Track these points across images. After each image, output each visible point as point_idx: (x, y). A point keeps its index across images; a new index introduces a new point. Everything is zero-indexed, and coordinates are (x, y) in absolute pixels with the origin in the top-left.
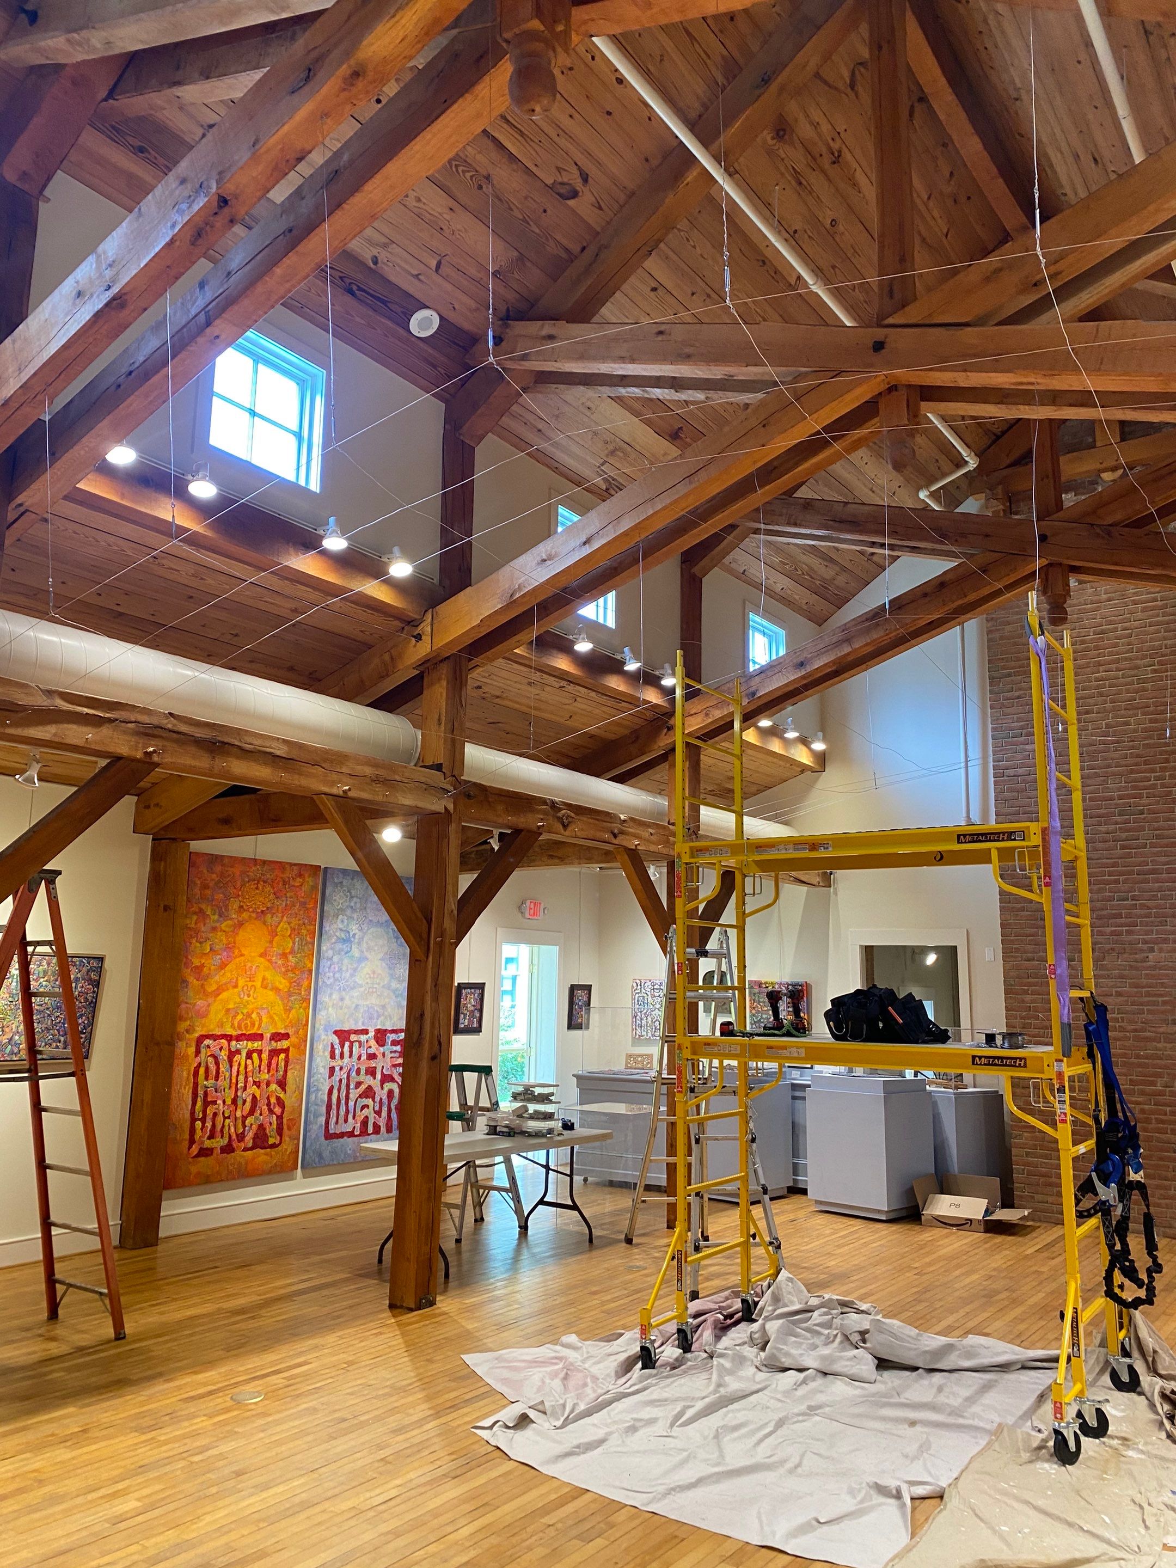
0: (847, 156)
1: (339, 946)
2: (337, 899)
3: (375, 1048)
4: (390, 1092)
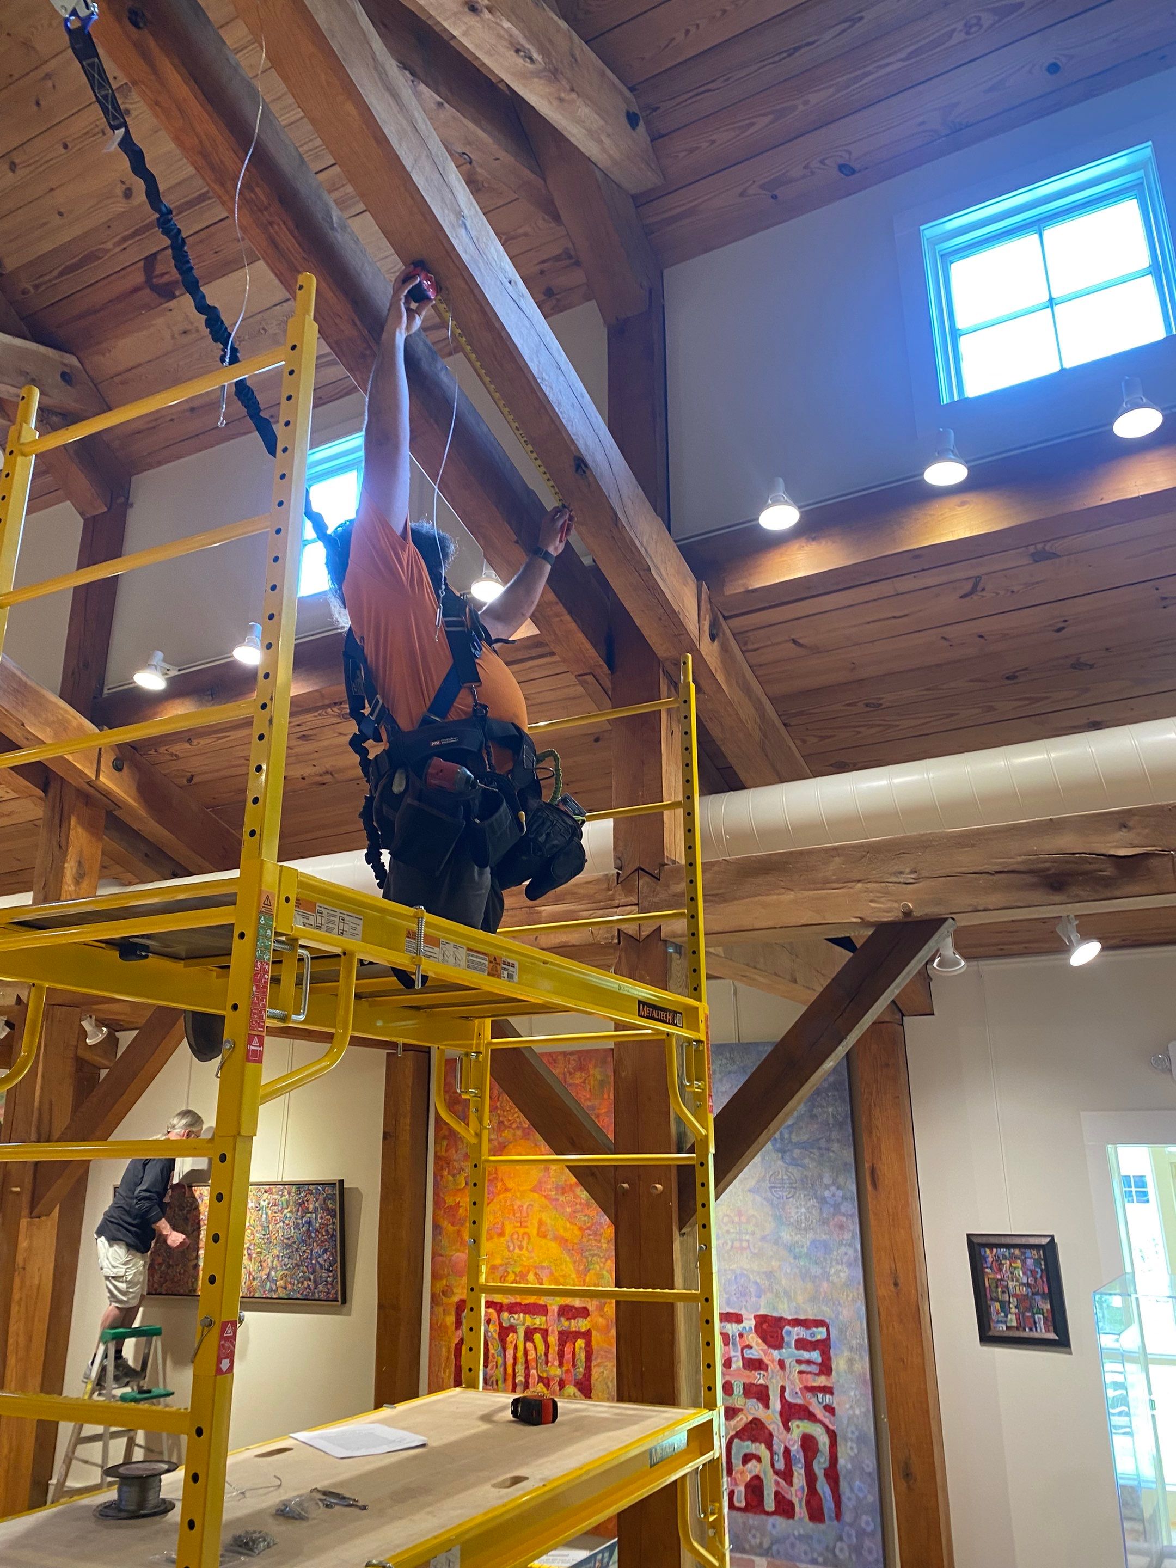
3: (758, 1350)
4: (808, 1443)
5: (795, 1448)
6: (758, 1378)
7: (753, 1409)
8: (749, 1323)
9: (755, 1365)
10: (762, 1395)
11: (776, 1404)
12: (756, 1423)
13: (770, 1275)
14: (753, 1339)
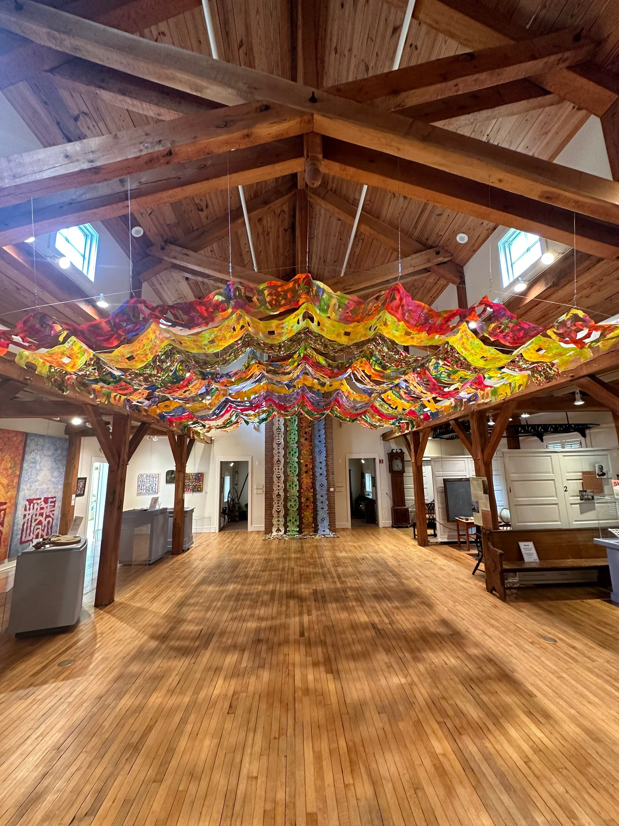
0: (270, 235)
1: (31, 465)
2: (31, 445)
3: (43, 505)
4: (49, 522)
5: (46, 524)
6: (42, 511)
7: (40, 518)
8: (42, 499)
9: (42, 508)
10: (41, 515)
11: (44, 516)
12: (40, 521)
13: (48, 488)
14: (43, 503)
